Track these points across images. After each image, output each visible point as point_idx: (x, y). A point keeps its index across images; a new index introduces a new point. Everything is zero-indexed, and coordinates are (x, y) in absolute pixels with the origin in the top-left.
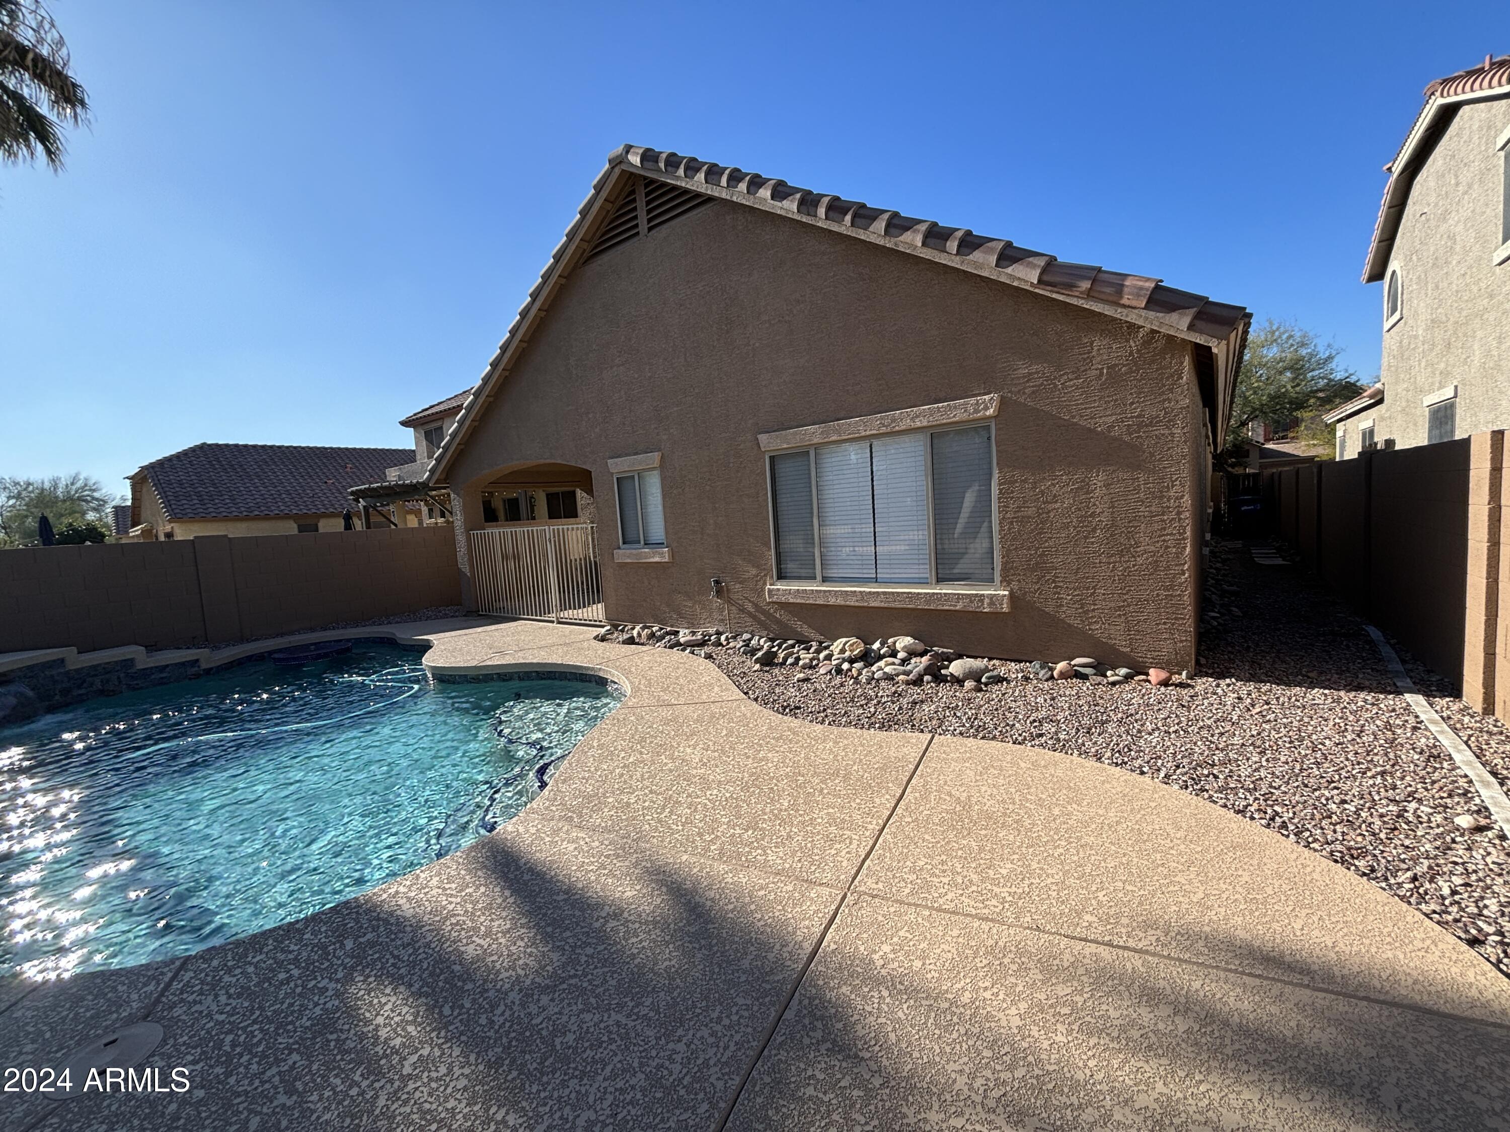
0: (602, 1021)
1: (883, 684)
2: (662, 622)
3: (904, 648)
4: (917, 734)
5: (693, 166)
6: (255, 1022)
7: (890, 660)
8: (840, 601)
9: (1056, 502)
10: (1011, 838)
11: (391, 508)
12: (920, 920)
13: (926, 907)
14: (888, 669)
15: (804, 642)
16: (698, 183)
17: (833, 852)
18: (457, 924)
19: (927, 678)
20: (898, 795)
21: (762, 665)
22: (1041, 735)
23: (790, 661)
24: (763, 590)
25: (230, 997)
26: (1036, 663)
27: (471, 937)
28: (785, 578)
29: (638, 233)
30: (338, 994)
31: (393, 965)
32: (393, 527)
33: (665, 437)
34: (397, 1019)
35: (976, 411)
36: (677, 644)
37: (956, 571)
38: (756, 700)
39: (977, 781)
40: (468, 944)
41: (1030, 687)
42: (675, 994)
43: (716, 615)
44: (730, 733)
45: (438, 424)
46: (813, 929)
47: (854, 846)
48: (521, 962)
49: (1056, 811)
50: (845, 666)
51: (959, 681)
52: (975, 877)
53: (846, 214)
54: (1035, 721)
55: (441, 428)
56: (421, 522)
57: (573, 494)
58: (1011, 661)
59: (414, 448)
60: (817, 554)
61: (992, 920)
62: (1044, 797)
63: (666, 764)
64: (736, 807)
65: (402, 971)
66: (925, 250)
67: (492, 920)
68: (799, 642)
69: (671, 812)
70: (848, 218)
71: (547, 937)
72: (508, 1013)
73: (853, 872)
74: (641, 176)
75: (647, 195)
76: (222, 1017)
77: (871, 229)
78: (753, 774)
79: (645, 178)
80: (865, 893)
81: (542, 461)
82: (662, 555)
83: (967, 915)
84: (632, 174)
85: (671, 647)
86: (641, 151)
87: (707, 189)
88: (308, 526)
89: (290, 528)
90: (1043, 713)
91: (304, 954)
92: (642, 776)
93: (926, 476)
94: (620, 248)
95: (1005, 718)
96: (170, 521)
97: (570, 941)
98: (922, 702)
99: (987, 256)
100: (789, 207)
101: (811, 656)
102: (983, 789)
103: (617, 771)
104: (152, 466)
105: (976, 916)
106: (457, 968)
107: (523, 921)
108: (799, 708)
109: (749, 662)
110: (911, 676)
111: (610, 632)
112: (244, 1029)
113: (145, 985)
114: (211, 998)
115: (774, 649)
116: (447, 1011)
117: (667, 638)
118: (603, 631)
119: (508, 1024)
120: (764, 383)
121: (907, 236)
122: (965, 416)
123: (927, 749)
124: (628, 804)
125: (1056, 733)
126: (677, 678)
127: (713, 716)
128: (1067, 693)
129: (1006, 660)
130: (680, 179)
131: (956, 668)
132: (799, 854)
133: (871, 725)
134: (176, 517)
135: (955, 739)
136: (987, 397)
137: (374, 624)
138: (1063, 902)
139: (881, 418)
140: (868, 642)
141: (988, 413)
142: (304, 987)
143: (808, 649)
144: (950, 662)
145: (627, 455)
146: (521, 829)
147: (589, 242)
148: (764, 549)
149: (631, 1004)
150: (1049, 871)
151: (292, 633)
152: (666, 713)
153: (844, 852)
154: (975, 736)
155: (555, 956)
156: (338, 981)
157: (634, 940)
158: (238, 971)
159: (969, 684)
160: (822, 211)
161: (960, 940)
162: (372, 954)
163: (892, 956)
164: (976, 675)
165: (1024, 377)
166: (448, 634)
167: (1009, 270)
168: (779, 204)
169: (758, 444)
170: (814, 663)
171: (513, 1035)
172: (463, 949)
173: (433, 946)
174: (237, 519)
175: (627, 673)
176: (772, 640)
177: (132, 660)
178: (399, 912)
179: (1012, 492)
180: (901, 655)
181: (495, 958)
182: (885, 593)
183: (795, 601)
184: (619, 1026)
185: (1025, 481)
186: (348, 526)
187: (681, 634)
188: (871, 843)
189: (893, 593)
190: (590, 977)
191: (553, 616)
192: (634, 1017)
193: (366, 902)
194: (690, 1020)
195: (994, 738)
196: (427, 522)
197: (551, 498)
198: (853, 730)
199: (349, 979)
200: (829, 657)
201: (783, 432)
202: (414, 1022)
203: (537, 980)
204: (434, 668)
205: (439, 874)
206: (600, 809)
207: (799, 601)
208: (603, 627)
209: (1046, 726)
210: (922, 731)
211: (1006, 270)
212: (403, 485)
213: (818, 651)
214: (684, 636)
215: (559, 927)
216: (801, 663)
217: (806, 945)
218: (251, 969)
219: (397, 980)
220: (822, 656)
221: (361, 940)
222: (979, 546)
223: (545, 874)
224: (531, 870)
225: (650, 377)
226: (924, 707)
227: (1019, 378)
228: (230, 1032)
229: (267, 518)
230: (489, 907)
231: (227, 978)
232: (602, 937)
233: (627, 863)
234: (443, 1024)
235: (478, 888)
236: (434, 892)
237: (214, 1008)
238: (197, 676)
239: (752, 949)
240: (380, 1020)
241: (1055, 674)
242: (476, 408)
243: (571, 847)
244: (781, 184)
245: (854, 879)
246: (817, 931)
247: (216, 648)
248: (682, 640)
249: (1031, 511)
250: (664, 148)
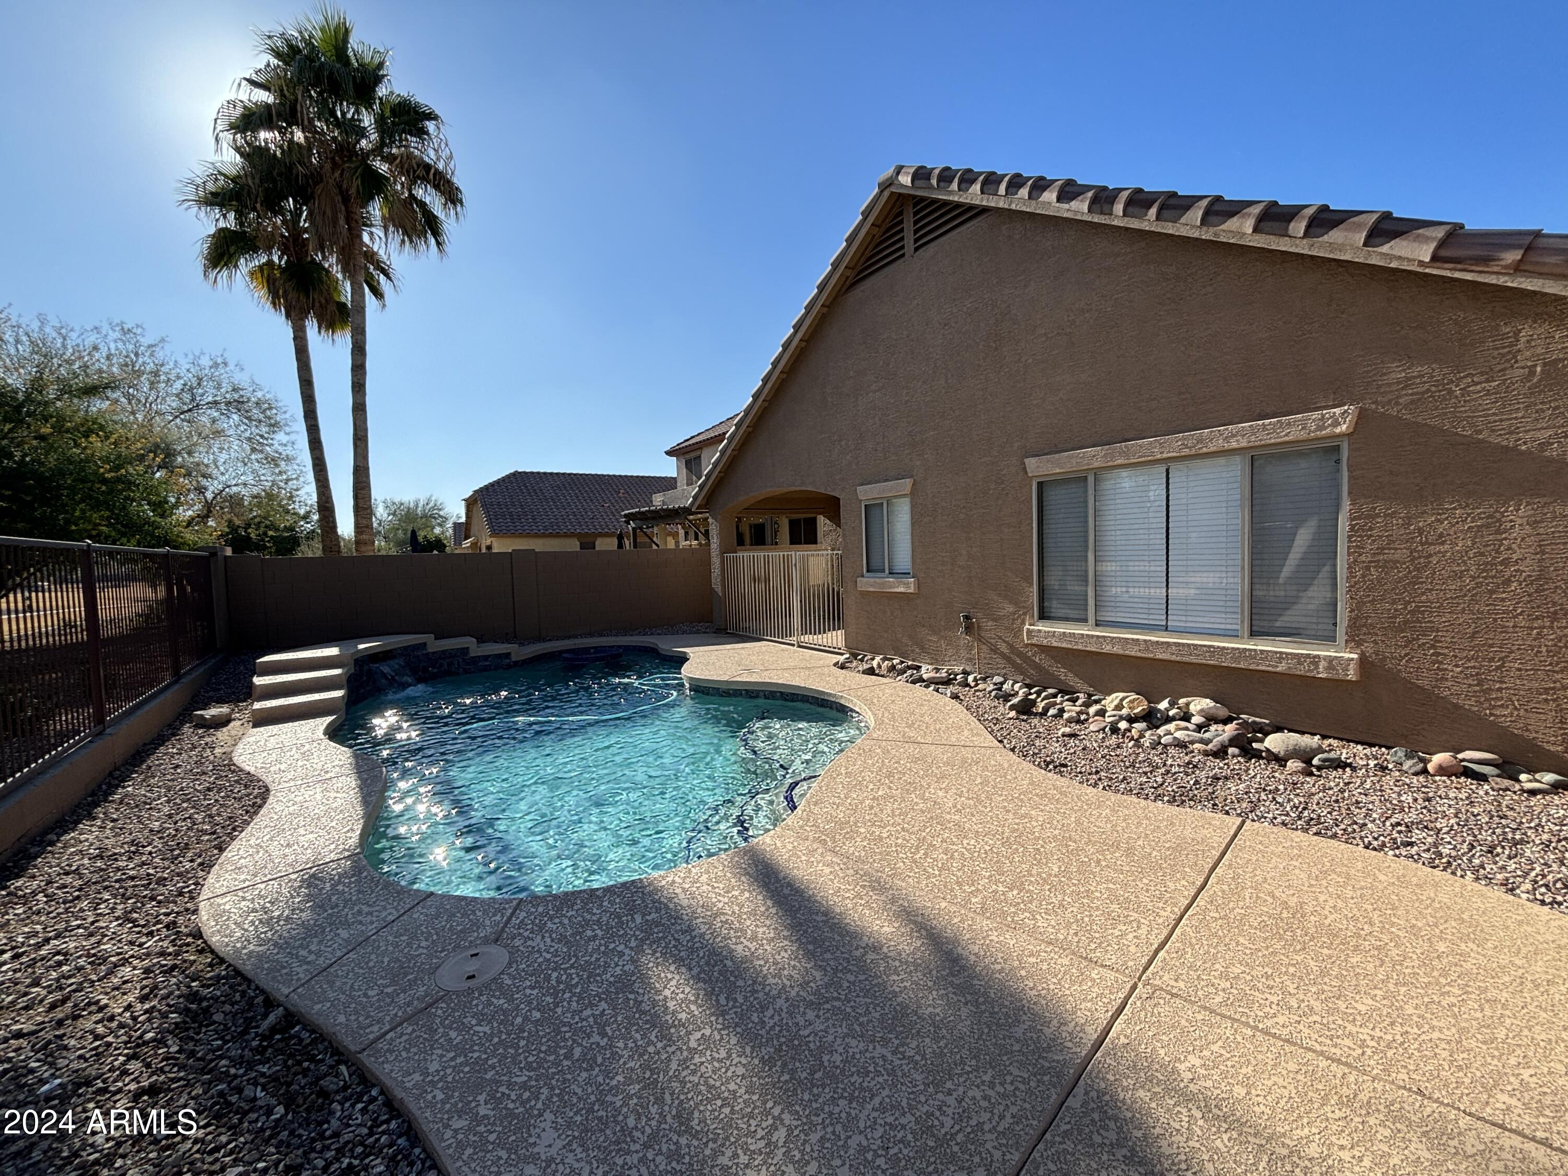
0: (867, 1050)
1: (1172, 751)
2: (904, 655)
3: (1201, 712)
4: (1220, 815)
5: (968, 178)
6: (572, 966)
7: (1183, 724)
8: (1117, 650)
9: (1443, 543)
10: (1370, 967)
11: (656, 530)
12: (1239, 1039)
13: (1247, 1025)
14: (1179, 734)
15: (1069, 692)
16: (974, 195)
17: (1117, 933)
18: (726, 922)
19: (1231, 750)
20: (1199, 883)
21: (1018, 712)
22: (1411, 844)
23: (1052, 712)
24: (1020, 630)
25: (552, 941)
26: (1400, 752)
27: (739, 937)
28: (1049, 618)
29: (903, 255)
30: (633, 961)
31: (674, 946)
32: (654, 547)
33: (918, 463)
34: (681, 996)
35: (1320, 428)
36: (921, 680)
37: (1278, 624)
38: (1013, 750)
39: (1311, 886)
40: (737, 944)
41: (1388, 780)
42: (942, 1044)
43: (963, 653)
44: (985, 782)
45: (698, 453)
46: (1097, 1015)
47: (1143, 931)
48: (786, 972)
49: (1442, 947)
50: (1123, 725)
51: (1280, 760)
52: (1317, 1005)
53: (1149, 207)
54: (1398, 824)
55: (700, 457)
56: (677, 543)
57: (813, 521)
58: (1357, 743)
59: (675, 475)
60: (1091, 593)
61: (1346, 1064)
62: (1420, 924)
63: (917, 804)
64: (997, 862)
65: (682, 954)
66: (1257, 237)
67: (757, 926)
68: (1060, 691)
69: (926, 854)
70: (1153, 211)
71: (810, 955)
72: (777, 1018)
73: (1145, 960)
74: (910, 195)
75: (915, 214)
76: (548, 956)
77: (1183, 220)
78: (1014, 831)
79: (914, 197)
80: (1161, 989)
81: (794, 489)
82: (907, 585)
83: (1310, 1049)
84: (900, 194)
85: (914, 682)
86: (912, 170)
87: (982, 200)
88: (588, 545)
89: (573, 545)
90: (1413, 816)
91: (604, 919)
92: (893, 811)
93: (1242, 507)
94: (886, 270)
95: (1350, 814)
96: (490, 536)
97: (832, 963)
98: (1226, 778)
99: (1350, 235)
100: (1080, 207)
101: (1078, 709)
102: (1322, 898)
103: (867, 802)
104: (481, 490)
105: (1322, 1053)
106: (729, 963)
107: (786, 933)
108: (1065, 766)
109: (1001, 708)
110: (1210, 746)
111: (848, 661)
112: (565, 969)
113: (494, 915)
114: (539, 937)
115: (1033, 697)
116: (723, 1001)
117: (909, 672)
118: (842, 659)
119: (777, 1028)
120: (1035, 402)
121: (1232, 224)
122: (1303, 435)
123: (1235, 835)
124: (881, 838)
125: (1435, 845)
126: (922, 716)
127: (964, 760)
128: (1452, 795)
129: (1349, 741)
130: (953, 194)
131: (1275, 742)
132: (1074, 926)
133: (1158, 797)
134: (495, 533)
135: (1275, 829)
136: (1337, 411)
137: (639, 634)
138: (1460, 1068)
139: (1184, 439)
140: (1153, 699)
141: (1338, 430)
142: (607, 947)
143: (1074, 701)
144: (1266, 734)
145: (877, 482)
146: (779, 844)
147: (853, 269)
148: (1024, 585)
149: (896, 1042)
150: (1435, 1023)
151: (576, 637)
152: (911, 748)
153: (1130, 936)
154: (1306, 831)
155: (818, 975)
156: (631, 949)
157: (896, 978)
158: (557, 920)
159: (1294, 765)
160: (1119, 208)
161: (1299, 1077)
162: (657, 933)
163: (1203, 1072)
164: (1306, 757)
165: (1399, 383)
166: (702, 648)
167: (1385, 249)
168: (1066, 206)
169: (1025, 469)
170: (1083, 717)
171: (783, 1040)
172: (733, 947)
173: (707, 937)
174: (537, 536)
175: (870, 704)
176: (1030, 687)
177: (467, 648)
178: (676, 900)
179: (1371, 529)
180: (1197, 719)
181: (762, 962)
182: (1179, 644)
183: (1059, 645)
184: (885, 1061)
185: (1392, 515)
186: (620, 546)
187: (923, 670)
188: (1165, 932)
189: (1189, 645)
190: (852, 1003)
191: (793, 640)
192: (899, 1056)
193: (649, 885)
194: (960, 1075)
195: (1334, 836)
196: (683, 544)
197: (793, 524)
198: (1134, 799)
199: (639, 950)
200: (1102, 713)
201: (1057, 456)
202: (695, 1002)
203: (801, 993)
204: (691, 679)
205: (708, 872)
206: (852, 838)
207: (1064, 645)
208: (842, 654)
209: (1417, 835)
210: (1227, 813)
211: (1379, 249)
212: (668, 510)
213: (1087, 705)
214: (927, 671)
215: (820, 947)
216: (1066, 716)
217: (1089, 1029)
218: (566, 921)
219: (680, 962)
220: (1092, 710)
221: (648, 918)
222: (1317, 594)
223: (803, 891)
224: (789, 885)
225: (907, 402)
226: (1230, 784)
227: (1389, 385)
228: (554, 970)
229: (558, 535)
230: (753, 913)
231: (549, 924)
232: (863, 968)
233: (883, 898)
234: (722, 1013)
235: (743, 891)
236: (705, 888)
237: (542, 946)
238: (509, 667)
239: (1024, 1017)
240: (667, 993)
241: (1430, 767)
242: (737, 438)
243: (827, 870)
244: (1070, 183)
245: (1146, 969)
246: (1103, 1018)
247: (521, 644)
248: (925, 676)
249: (1401, 554)
250: (936, 164)
